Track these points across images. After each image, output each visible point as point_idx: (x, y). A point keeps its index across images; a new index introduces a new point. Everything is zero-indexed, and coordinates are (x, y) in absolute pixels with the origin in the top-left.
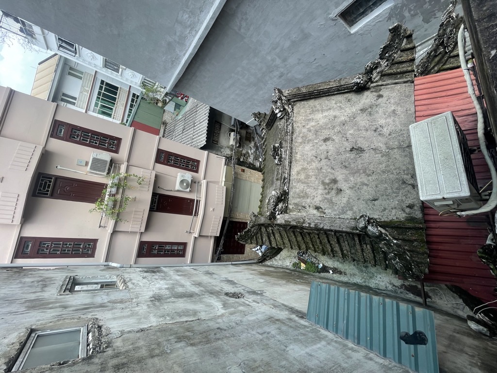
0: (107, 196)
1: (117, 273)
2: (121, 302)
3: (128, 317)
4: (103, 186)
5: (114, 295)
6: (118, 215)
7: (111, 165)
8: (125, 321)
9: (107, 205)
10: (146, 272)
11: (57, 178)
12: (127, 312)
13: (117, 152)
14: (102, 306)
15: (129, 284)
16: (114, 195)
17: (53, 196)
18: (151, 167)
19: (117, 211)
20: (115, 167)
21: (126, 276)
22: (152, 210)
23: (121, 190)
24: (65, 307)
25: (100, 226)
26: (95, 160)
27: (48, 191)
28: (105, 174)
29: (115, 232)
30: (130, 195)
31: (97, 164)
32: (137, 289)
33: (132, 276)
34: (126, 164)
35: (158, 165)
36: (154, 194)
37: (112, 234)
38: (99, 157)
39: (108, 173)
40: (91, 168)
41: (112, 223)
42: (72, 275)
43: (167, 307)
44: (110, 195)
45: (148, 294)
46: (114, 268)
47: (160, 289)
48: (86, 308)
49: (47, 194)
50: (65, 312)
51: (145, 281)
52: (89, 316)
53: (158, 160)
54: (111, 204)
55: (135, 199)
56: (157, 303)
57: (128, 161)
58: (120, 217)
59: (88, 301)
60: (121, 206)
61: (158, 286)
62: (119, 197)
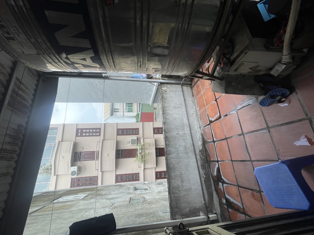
0: (139, 154)
1: (147, 185)
2: (149, 193)
3: (151, 196)
4: (136, 150)
5: (147, 191)
6: (144, 161)
7: (137, 140)
8: (150, 197)
9: (139, 158)
10: (157, 184)
11: (122, 150)
12: (151, 195)
13: (138, 134)
14: (144, 194)
15: (151, 189)
16: (141, 153)
17: (122, 158)
18: (152, 137)
19: (144, 160)
20: (139, 141)
21: (150, 186)
22: (157, 156)
23: (143, 151)
24: (136, 194)
25: (139, 167)
26: (132, 140)
27: (120, 156)
28: (136, 145)
29: (144, 169)
30: (147, 152)
31: (133, 142)
32: (154, 190)
33: (152, 186)
34: (142, 138)
35: (155, 135)
36: (156, 149)
37: (144, 170)
38: (133, 139)
39: (137, 144)
40: (131, 144)
41: (143, 165)
42: (135, 186)
43: (162, 194)
44: (139, 153)
45: (157, 191)
46: (146, 184)
47: (161, 190)
48: (140, 194)
49: (120, 157)
50: (136, 195)
51: (156, 187)
52: (141, 196)
53: (154, 133)
54: (141, 157)
55: (149, 153)
56: (159, 193)
57: (143, 137)
58: (145, 162)
59: (141, 193)
60: (144, 157)
61: (160, 189)
62: (143, 153)
